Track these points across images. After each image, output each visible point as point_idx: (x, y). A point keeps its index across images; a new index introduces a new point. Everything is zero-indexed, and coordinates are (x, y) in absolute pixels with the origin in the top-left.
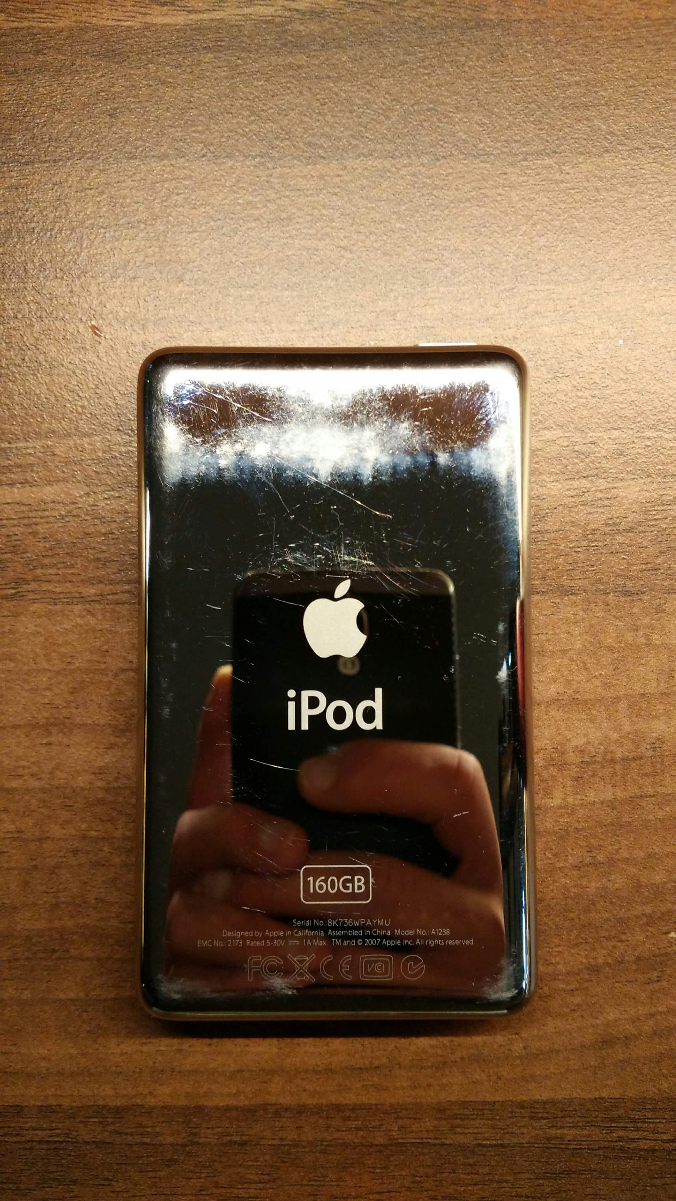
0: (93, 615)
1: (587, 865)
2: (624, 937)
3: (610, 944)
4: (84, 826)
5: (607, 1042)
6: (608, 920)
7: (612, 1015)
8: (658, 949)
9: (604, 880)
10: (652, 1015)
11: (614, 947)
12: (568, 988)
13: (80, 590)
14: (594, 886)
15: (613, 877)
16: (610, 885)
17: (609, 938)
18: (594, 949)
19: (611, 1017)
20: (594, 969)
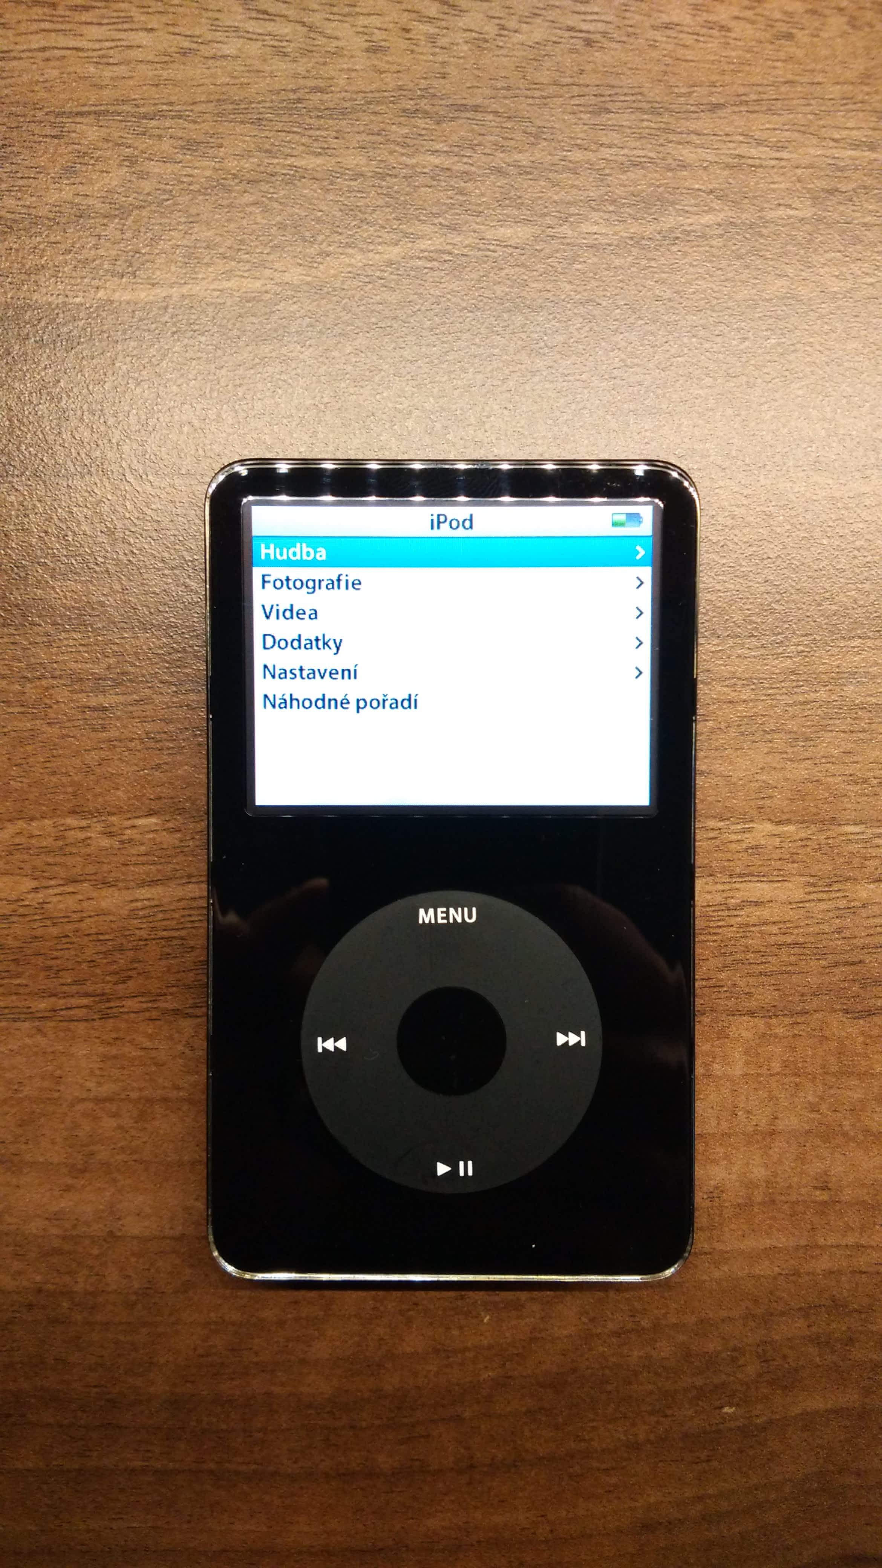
0: (44, 1035)
1: (630, 1332)
2: (669, 1412)
3: (653, 1419)
4: (38, 1278)
5: (648, 1527)
6: (651, 1393)
7: (654, 1497)
8: (709, 1425)
9: (649, 1349)
10: (700, 1498)
11: (658, 1422)
12: (604, 1466)
13: (27, 1004)
14: (636, 1354)
15: (658, 1345)
16: (654, 1354)
17: (652, 1413)
18: (634, 1425)
19: (652, 1500)
20: (635, 1447)
